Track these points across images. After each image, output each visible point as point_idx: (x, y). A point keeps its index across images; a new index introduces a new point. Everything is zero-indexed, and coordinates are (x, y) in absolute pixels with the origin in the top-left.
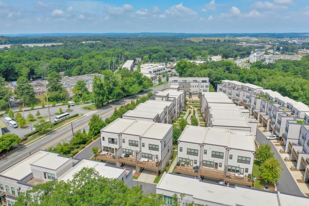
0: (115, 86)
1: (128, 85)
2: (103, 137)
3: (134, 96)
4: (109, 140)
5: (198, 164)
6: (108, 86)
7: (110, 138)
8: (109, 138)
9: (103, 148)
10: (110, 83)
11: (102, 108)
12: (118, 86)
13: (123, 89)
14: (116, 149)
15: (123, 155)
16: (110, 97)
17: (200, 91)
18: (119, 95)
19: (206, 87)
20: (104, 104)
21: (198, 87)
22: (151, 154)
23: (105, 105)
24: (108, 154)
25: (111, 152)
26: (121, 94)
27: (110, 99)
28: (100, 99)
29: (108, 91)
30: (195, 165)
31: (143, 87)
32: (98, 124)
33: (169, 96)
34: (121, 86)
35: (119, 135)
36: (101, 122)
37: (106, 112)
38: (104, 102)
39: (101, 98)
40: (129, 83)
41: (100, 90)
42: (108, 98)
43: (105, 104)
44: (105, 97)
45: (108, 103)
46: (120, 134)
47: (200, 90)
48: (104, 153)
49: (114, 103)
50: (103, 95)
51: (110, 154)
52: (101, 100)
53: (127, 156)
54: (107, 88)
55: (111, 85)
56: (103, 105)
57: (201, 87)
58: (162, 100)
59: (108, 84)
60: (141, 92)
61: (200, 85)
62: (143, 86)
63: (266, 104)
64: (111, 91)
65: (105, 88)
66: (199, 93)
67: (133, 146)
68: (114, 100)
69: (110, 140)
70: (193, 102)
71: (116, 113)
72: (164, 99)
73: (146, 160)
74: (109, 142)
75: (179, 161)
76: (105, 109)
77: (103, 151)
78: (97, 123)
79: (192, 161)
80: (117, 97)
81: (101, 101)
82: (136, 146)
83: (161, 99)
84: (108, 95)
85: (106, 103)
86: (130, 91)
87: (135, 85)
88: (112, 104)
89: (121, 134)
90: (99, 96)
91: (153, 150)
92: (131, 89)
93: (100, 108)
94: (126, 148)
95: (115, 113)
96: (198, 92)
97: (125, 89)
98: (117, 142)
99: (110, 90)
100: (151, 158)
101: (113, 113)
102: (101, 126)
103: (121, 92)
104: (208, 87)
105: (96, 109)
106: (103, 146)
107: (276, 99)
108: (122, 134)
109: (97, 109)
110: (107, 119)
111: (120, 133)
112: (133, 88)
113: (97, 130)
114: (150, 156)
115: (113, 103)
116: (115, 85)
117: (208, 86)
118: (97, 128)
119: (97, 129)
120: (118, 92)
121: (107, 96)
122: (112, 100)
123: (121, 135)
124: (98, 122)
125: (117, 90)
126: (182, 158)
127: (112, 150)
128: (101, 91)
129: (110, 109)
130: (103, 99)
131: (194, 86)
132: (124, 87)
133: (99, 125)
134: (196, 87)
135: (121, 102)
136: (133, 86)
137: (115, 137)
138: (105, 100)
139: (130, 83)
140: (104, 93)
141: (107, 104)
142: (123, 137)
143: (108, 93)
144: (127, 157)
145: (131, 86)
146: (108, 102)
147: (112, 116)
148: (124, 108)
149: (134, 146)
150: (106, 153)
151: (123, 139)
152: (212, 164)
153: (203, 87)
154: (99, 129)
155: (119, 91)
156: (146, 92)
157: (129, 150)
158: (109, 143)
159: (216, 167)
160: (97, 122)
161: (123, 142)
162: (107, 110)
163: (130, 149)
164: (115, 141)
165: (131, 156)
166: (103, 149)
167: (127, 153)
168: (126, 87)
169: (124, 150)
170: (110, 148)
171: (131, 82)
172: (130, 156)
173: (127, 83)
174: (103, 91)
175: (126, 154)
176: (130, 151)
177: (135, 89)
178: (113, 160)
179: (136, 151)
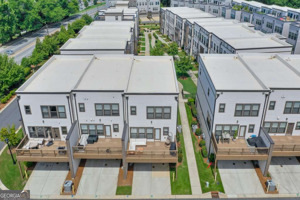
0: (28, 10)
1: (47, 9)
2: (27, 104)
3: (57, 23)
4: (42, 110)
5: (256, 133)
6: (17, 10)
7: (47, 107)
8: (42, 107)
9: (29, 131)
10: (19, 5)
11: (10, 43)
12: (33, 9)
13: (40, 14)
14: (64, 128)
15: (84, 140)
16: (22, 27)
17: (150, 10)
18: (35, 22)
19: (156, 4)
20: (14, 37)
21: (146, 4)
22: (152, 128)
23: (15, 39)
24: (44, 142)
25: (52, 137)
26: (38, 20)
27: (22, 30)
28: (6, 30)
29: (18, 17)
30: (248, 135)
31: (69, 12)
32: (7, 72)
33: (124, 14)
34: (38, 8)
35: (68, 95)
36: (14, 67)
37: (20, 49)
38: (14, 35)
39: (7, 27)
40: (48, 5)
41: (4, 16)
42: (18, 28)
43: (16, 37)
44: (14, 27)
45: (21, 36)
46: (71, 95)
47: (150, 8)
48: (33, 142)
49: (30, 35)
50: (10, 23)
51: (51, 143)
52: (8, 31)
53: (93, 139)
54: (15, 13)
55: (21, 8)
56: (12, 40)
57: (150, 4)
58: (117, 19)
59: (17, 7)
60: (66, 18)
61: (149, 2)
62: (68, 10)
63: (252, 15)
64: (22, 18)
65: (13, 12)
66: (149, 12)
67: (105, 115)
68: (29, 30)
69: (45, 110)
70: (144, 24)
71: (40, 48)
72: (120, 18)
73: (142, 142)
74: (44, 115)
75: (216, 131)
76: (17, 43)
77: (31, 137)
78: (6, 70)
79: (243, 129)
80: (33, 26)
81: (9, 33)
82: (114, 114)
83: (114, 17)
84: (18, 23)
85: (17, 35)
86: (51, 17)
87: (57, 8)
88: (26, 37)
89: (74, 93)
90: (4, 25)
91: (157, 118)
92: (52, 14)
93: (9, 44)
94: (89, 122)
95: (37, 48)
96: (147, 11)
97: (44, 13)
98: (65, 112)
99: (20, 16)
100: (153, 136)
101: (35, 48)
102: (14, 74)
103: (39, 17)
104: (158, 4)
105: (1, 46)
106: (29, 127)
107: (263, 9)
108: (77, 93)
109: (3, 45)
110: (24, 59)
111: (72, 91)
112: (55, 12)
113: (7, 83)
114: (150, 131)
115: (28, 35)
116: (28, 7)
117: (158, 2)
118: (7, 79)
119: (7, 81)
120: (34, 18)
121: (16, 25)
122: (25, 32)
123: (75, 95)
124: (8, 67)
125: (33, 15)
126: (223, 126)
127: (54, 133)
128: (6, 17)
129: (24, 43)
130: (11, 29)
131: (142, 4)
132: (42, 12)
133: (9, 73)
134: (143, 5)
135: (40, 33)
136: (56, 9)
137: (60, 101)
138: (14, 30)
139: (51, 6)
140: (12, 21)
141: (18, 37)
142: (80, 98)
143: (18, 19)
144: (93, 142)
145: (51, 9)
146: (20, 34)
147: (34, 53)
148: (53, 38)
149: (110, 115)
150: (40, 140)
151: (79, 104)
152: (282, 126)
153: (153, 4)
154: (11, 80)
155: (36, 17)
156: (73, 18)
157: (96, 125)
158: (43, 117)
159: (290, 131)
160: (6, 67)
161: (80, 111)
162: (20, 46)
163: (99, 123)
164: (60, 110)
165: (103, 137)
166: (31, 134)
167: (93, 133)
168: (45, 12)
169: (85, 128)
170: (49, 128)
171: (51, 4)
172: (100, 137)
173: (46, 6)
174: (10, 17)
175: (90, 136)
176: (100, 128)
177: (58, 13)
178: (62, 158)
179: (114, 125)
